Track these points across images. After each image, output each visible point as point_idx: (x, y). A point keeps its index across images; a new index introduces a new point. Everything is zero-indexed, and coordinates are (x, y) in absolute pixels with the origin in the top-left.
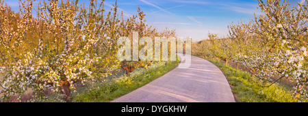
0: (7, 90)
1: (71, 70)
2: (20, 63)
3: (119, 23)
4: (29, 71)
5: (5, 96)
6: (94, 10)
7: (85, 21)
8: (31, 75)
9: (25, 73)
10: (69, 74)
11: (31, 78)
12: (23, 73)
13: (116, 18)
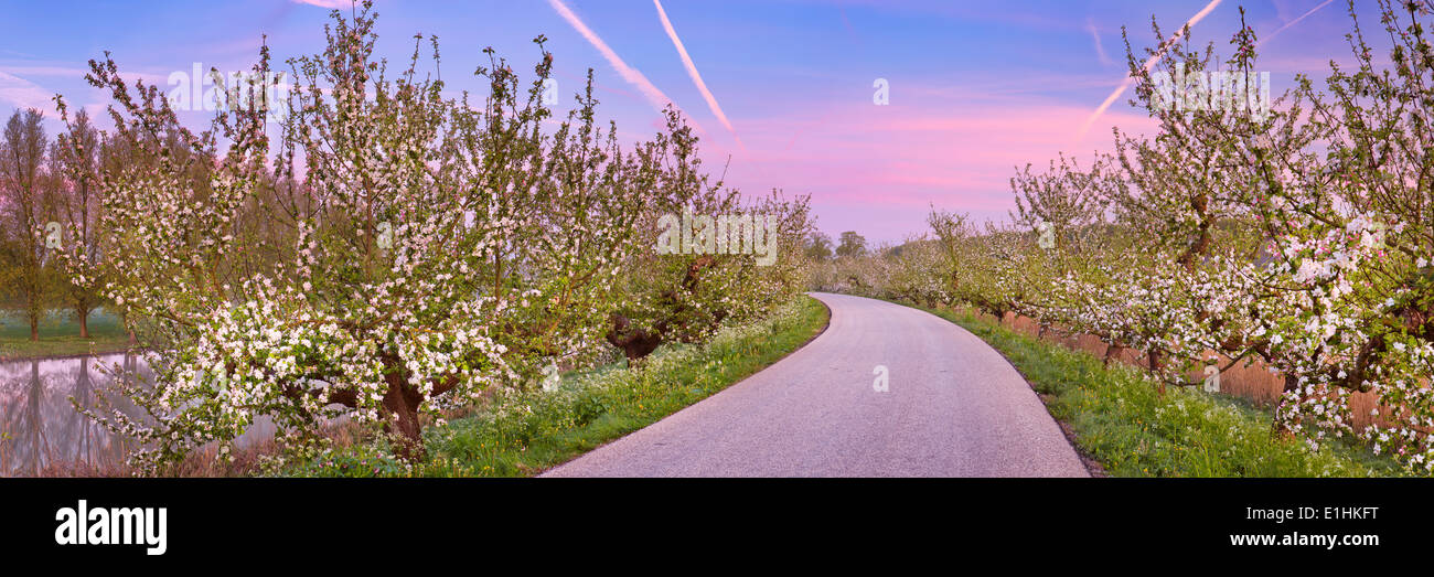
0: (175, 427)
1: (424, 339)
2: (226, 314)
3: (602, 168)
4: (261, 345)
5: (167, 451)
6: (508, 113)
7: (468, 158)
8: (270, 360)
9: (246, 352)
10: (418, 355)
11: (269, 372)
12: (238, 353)
13: (591, 146)
